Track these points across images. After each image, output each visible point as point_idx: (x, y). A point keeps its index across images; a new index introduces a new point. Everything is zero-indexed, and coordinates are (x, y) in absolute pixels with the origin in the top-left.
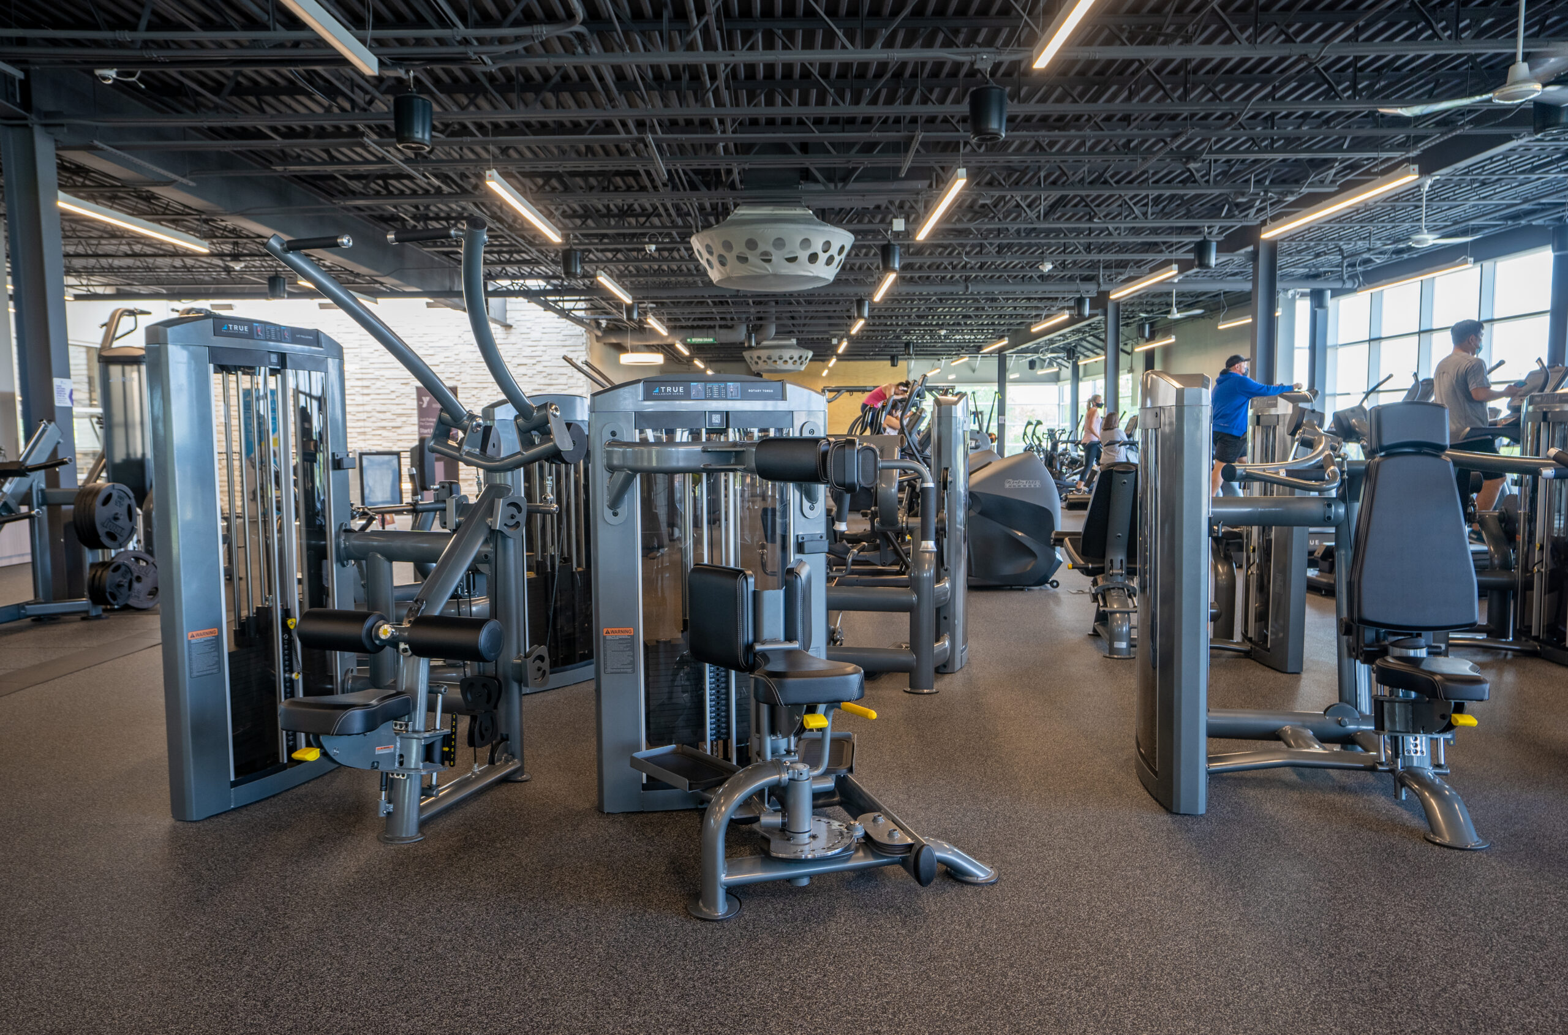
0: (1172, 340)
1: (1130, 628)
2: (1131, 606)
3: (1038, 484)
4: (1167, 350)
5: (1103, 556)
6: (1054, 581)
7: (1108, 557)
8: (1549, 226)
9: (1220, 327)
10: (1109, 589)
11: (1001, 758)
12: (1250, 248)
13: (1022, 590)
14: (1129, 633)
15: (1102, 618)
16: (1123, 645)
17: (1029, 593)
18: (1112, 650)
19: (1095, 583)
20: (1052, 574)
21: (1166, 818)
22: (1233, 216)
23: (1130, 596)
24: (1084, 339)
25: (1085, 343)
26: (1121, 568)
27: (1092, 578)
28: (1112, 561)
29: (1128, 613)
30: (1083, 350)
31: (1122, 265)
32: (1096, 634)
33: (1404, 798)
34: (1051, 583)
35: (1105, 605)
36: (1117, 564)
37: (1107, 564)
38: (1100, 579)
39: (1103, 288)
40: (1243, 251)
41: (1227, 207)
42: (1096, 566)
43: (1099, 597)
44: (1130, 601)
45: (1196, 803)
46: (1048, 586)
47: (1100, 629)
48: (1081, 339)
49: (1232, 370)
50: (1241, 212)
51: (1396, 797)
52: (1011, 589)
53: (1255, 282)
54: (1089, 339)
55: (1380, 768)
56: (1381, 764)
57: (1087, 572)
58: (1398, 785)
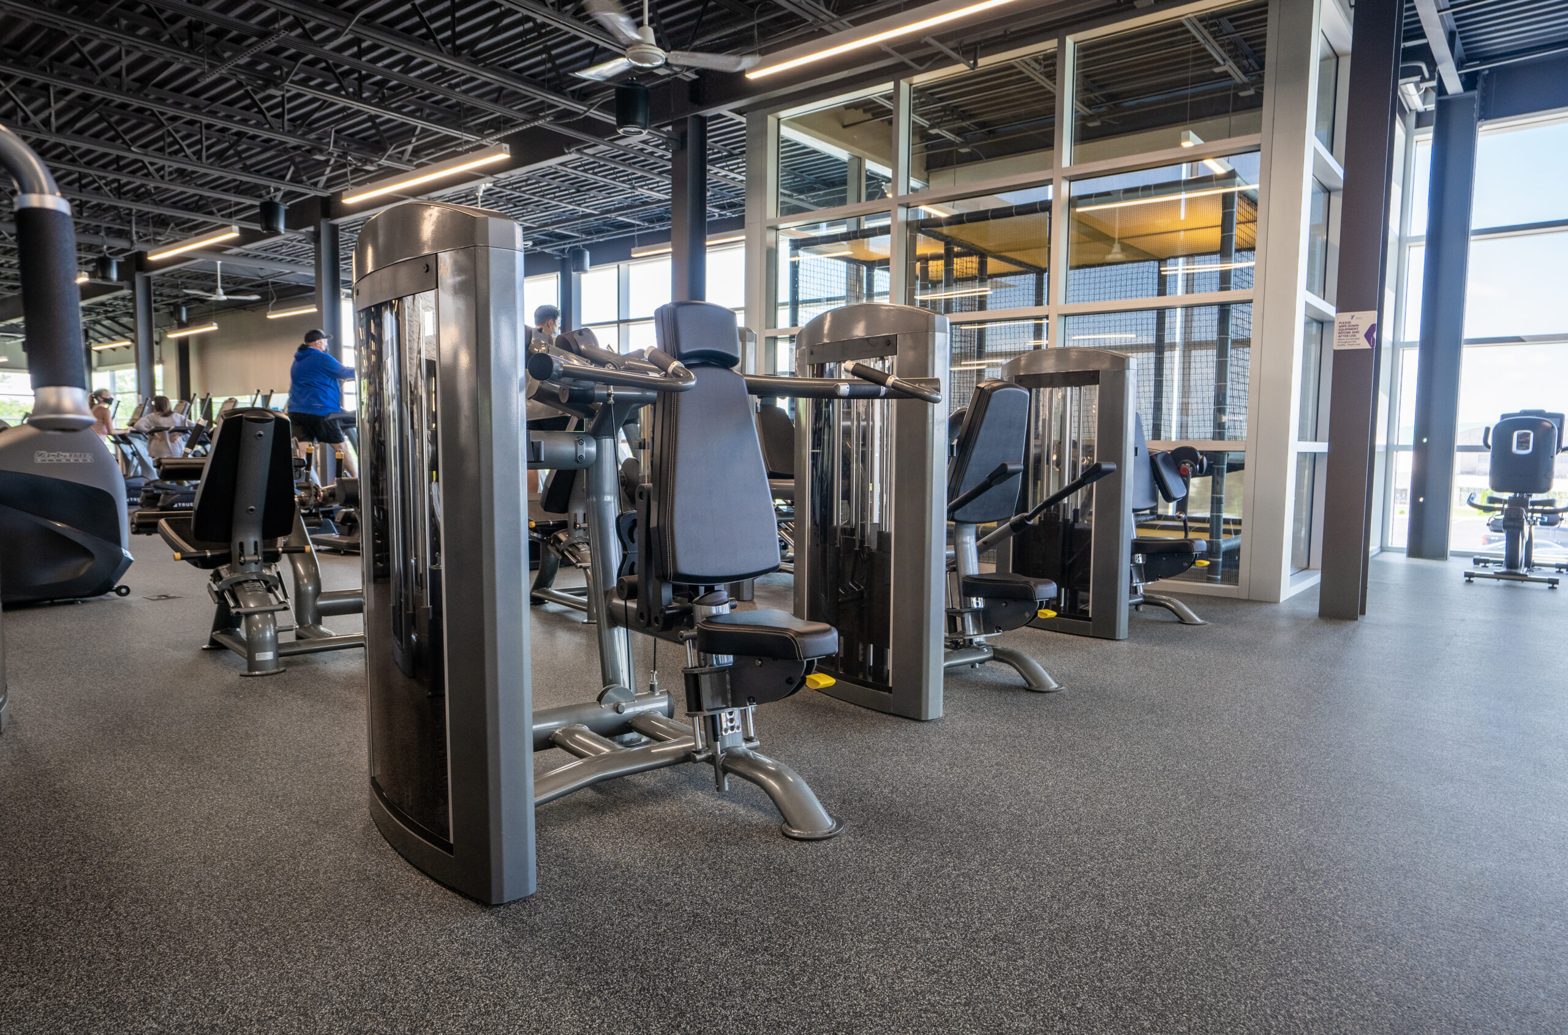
0: (214, 327)
1: (277, 632)
2: (274, 602)
3: (89, 458)
4: (203, 341)
5: (228, 538)
6: (121, 587)
7: (237, 540)
8: (556, 256)
9: (270, 317)
10: (240, 583)
11: (139, 890)
12: (311, 229)
13: (72, 603)
14: (276, 637)
15: (226, 621)
16: (269, 656)
17: (85, 606)
18: (252, 665)
19: (217, 577)
20: (118, 578)
21: (483, 919)
22: (301, 182)
23: (269, 590)
24: (98, 322)
25: (98, 327)
26: (256, 554)
27: (211, 571)
28: (241, 545)
29: (272, 612)
30: (97, 335)
31: (162, 222)
32: (216, 647)
33: (727, 789)
34: (118, 591)
35: (238, 604)
36: (250, 548)
37: (236, 549)
38: (224, 570)
39: (138, 247)
40: (303, 230)
41: (292, 169)
42: (217, 553)
43: (227, 595)
44: (271, 596)
45: (525, 880)
46: (113, 594)
47: (224, 639)
48: (95, 322)
49: (312, 346)
50: (309, 179)
51: (718, 789)
52: (53, 605)
53: (318, 267)
54: (107, 322)
55: (698, 757)
56: (699, 752)
57: (201, 562)
58: (720, 773)
